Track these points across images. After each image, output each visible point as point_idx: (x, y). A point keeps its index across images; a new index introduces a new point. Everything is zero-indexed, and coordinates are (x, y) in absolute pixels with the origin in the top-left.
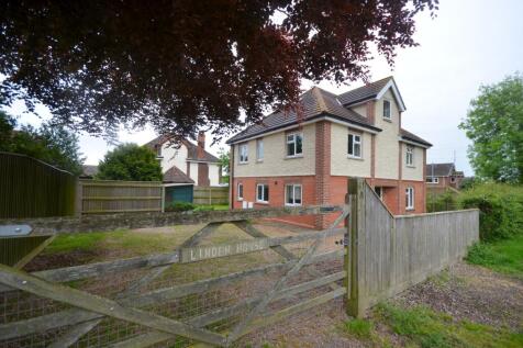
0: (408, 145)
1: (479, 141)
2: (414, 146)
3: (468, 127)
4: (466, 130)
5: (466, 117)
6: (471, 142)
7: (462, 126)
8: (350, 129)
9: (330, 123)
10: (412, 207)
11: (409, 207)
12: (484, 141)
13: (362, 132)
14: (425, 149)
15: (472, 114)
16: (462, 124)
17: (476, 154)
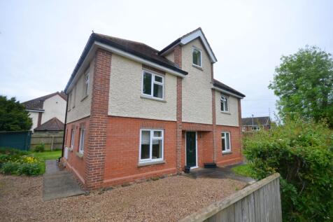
0: (222, 93)
1: (284, 97)
2: (228, 95)
3: (275, 88)
4: (274, 90)
5: (273, 80)
6: (278, 98)
7: (270, 86)
8: (144, 66)
9: (111, 53)
10: (229, 151)
11: (226, 151)
12: (287, 97)
13: (164, 73)
14: (239, 99)
15: (277, 78)
16: (271, 85)
17: (283, 107)
